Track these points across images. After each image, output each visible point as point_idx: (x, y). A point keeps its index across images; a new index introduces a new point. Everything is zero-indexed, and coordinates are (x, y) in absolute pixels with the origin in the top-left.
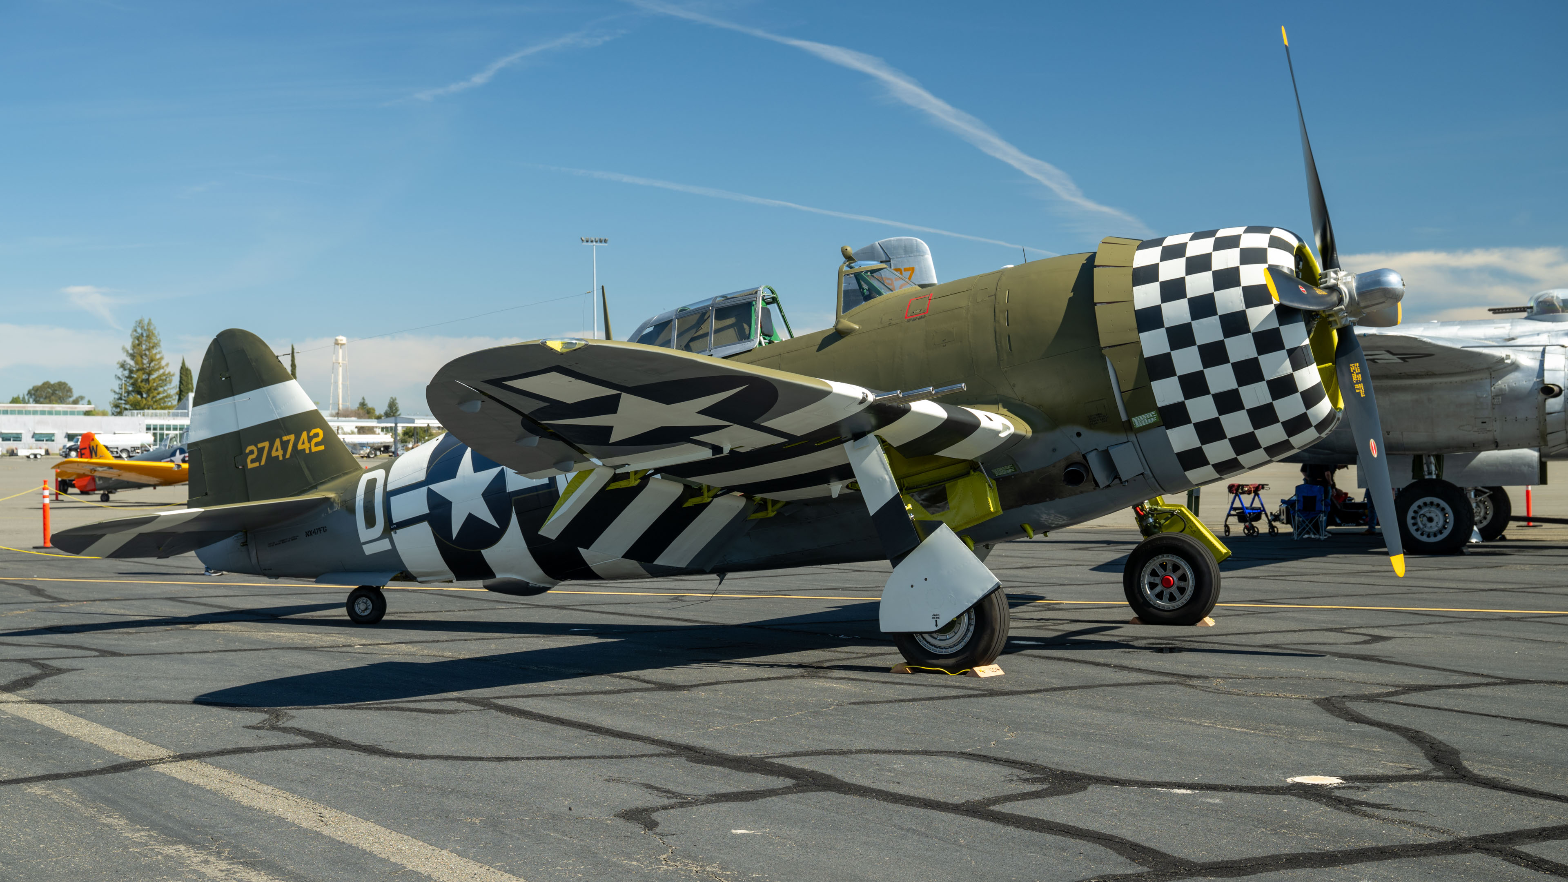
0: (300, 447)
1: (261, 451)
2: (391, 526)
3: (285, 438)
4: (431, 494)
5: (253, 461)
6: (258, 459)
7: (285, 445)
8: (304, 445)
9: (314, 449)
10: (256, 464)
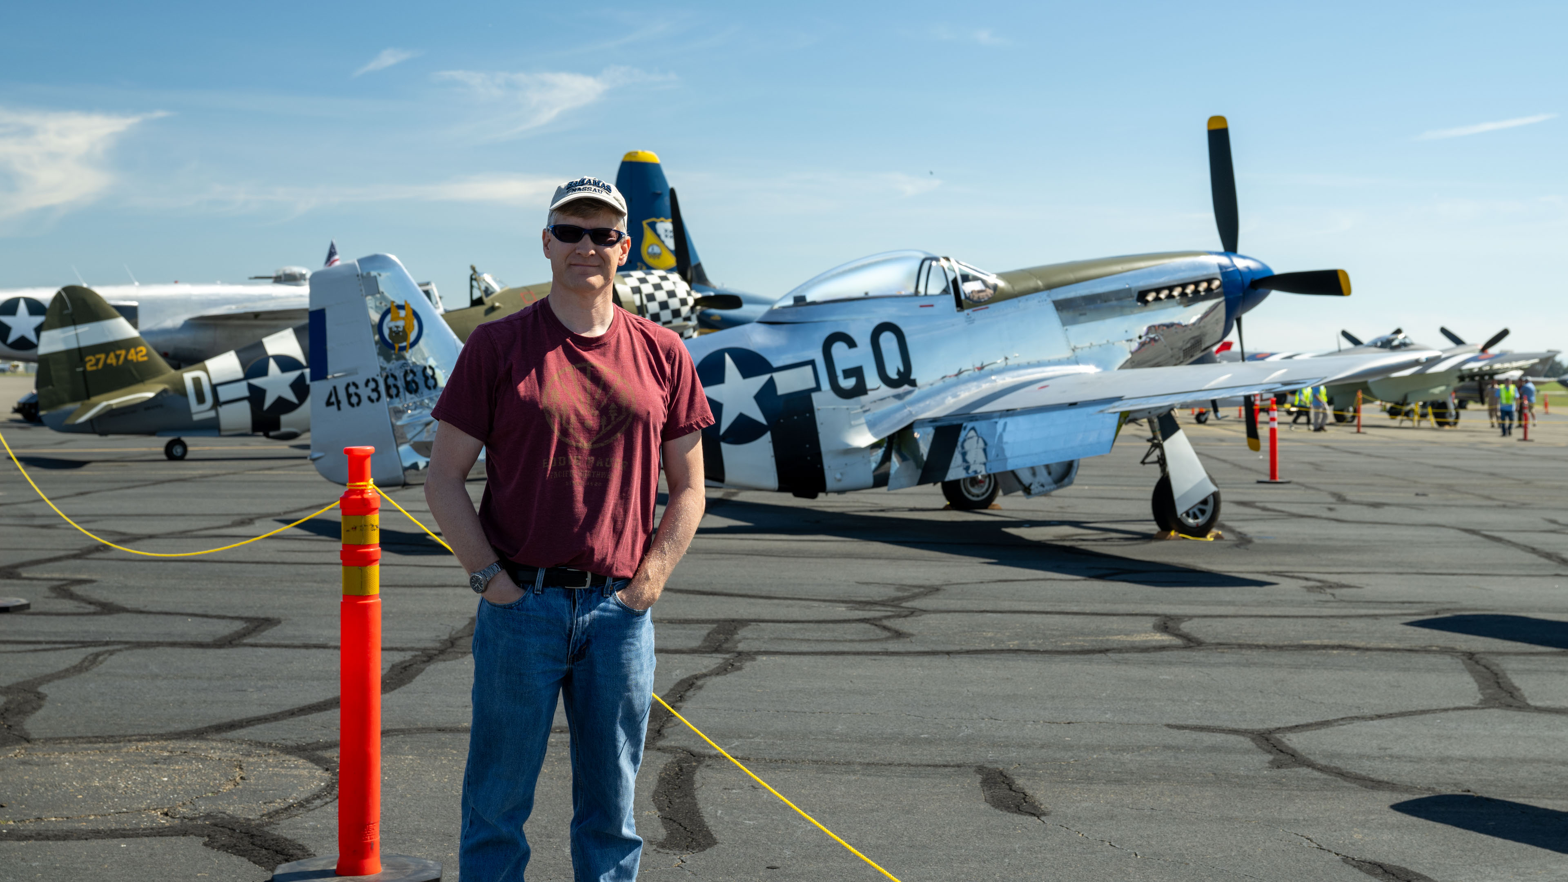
0: (130, 357)
1: (98, 360)
2: (217, 403)
3: (118, 352)
4: (251, 387)
5: (92, 366)
6: (97, 364)
7: (118, 357)
8: (132, 356)
9: (141, 359)
10: (94, 368)
